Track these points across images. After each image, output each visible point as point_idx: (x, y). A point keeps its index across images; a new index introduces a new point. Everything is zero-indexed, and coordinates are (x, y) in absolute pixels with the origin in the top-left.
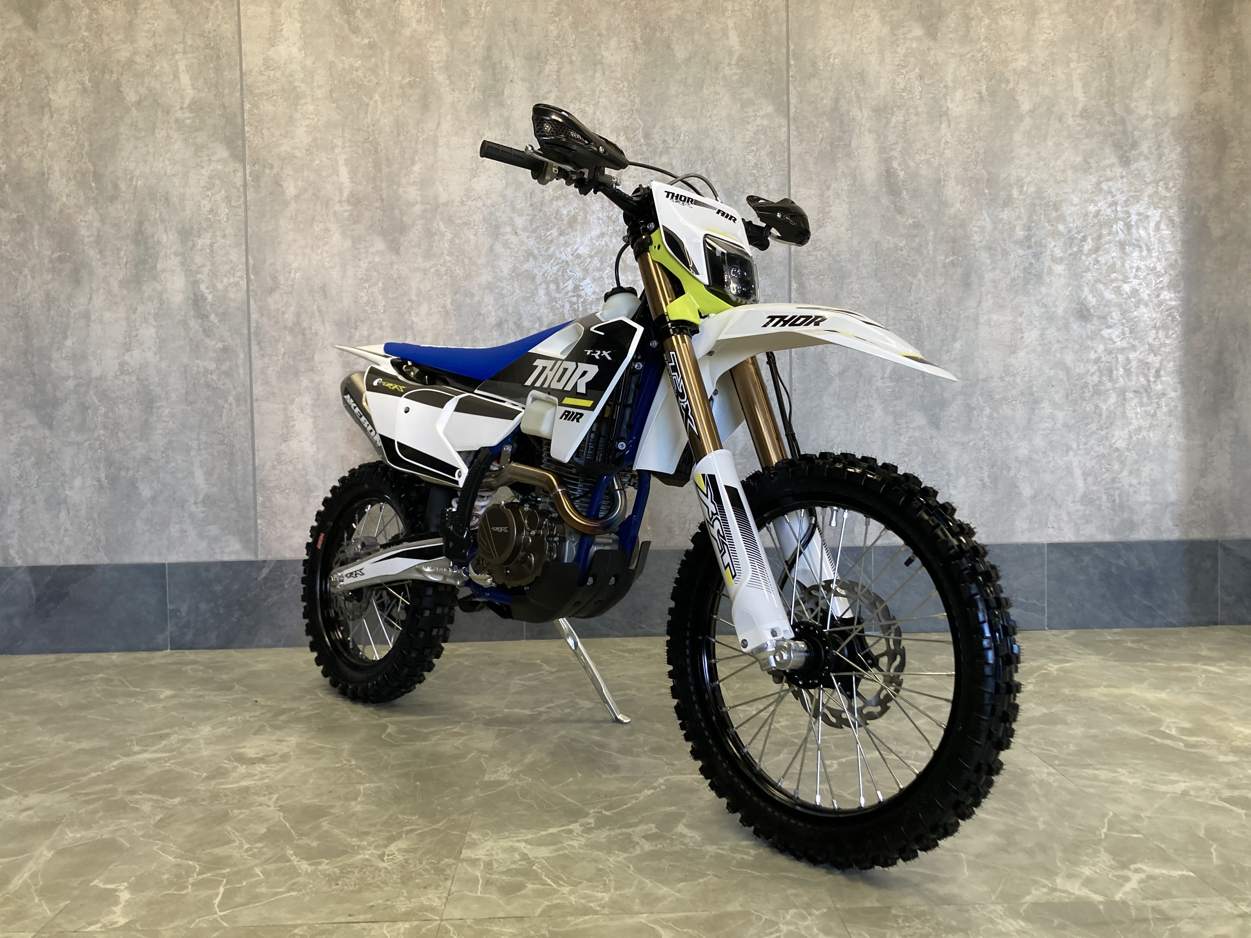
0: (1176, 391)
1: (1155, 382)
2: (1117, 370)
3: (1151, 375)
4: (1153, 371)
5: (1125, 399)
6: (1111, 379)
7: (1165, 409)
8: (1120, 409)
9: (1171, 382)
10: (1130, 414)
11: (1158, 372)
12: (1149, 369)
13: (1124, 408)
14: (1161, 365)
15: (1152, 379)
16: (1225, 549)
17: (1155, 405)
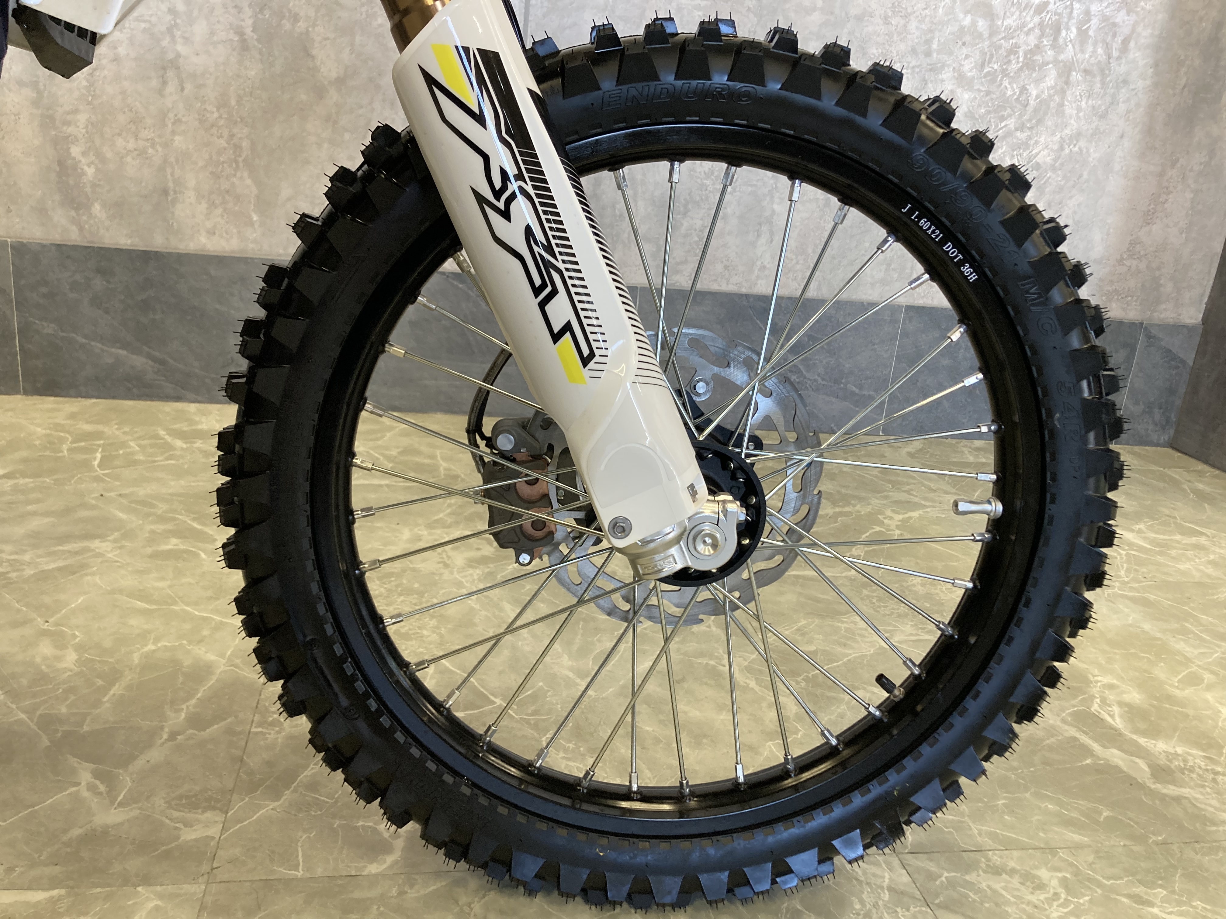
0: (1145, 79)
1: (1119, 58)
2: (1068, 29)
3: (1115, 46)
4: (1119, 39)
5: (1067, 83)
6: (1054, 46)
7: (1122, 108)
8: (1057, 98)
9: (1141, 63)
10: (1070, 110)
11: (1126, 42)
12: (1114, 36)
13: (1063, 98)
14: (1133, 31)
15: (1115, 54)
16: (1149, 336)
17: (1108, 99)
